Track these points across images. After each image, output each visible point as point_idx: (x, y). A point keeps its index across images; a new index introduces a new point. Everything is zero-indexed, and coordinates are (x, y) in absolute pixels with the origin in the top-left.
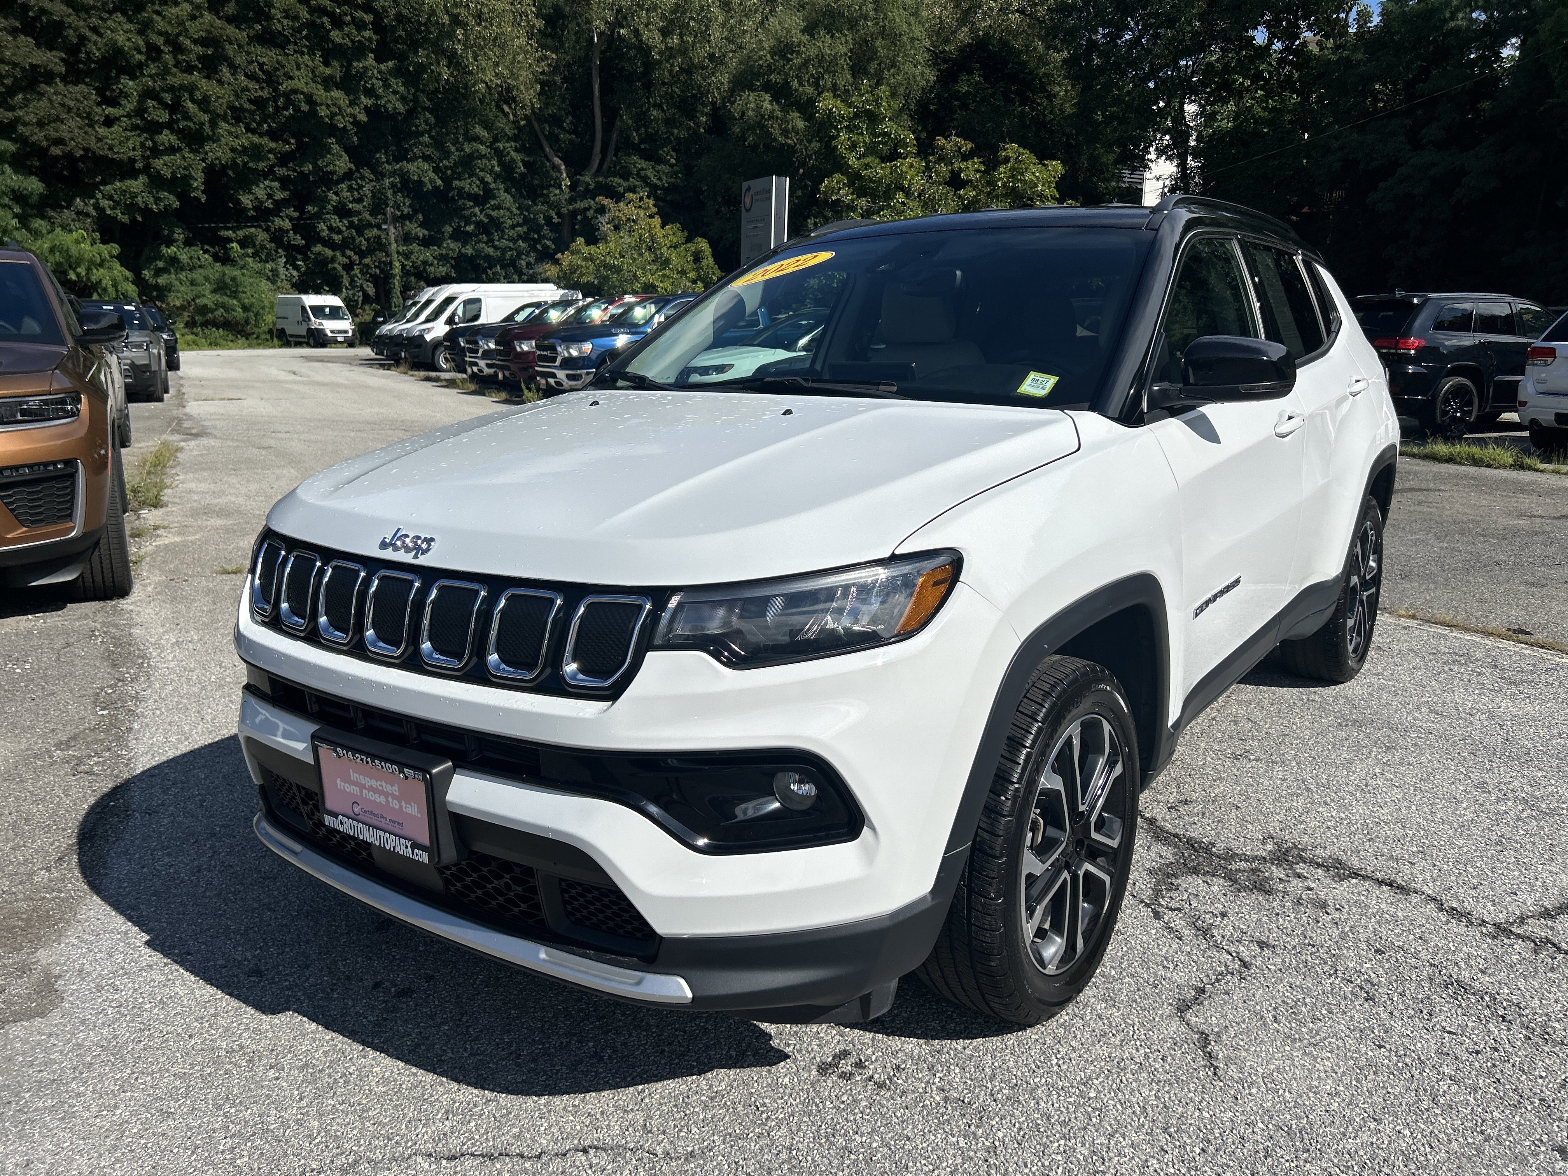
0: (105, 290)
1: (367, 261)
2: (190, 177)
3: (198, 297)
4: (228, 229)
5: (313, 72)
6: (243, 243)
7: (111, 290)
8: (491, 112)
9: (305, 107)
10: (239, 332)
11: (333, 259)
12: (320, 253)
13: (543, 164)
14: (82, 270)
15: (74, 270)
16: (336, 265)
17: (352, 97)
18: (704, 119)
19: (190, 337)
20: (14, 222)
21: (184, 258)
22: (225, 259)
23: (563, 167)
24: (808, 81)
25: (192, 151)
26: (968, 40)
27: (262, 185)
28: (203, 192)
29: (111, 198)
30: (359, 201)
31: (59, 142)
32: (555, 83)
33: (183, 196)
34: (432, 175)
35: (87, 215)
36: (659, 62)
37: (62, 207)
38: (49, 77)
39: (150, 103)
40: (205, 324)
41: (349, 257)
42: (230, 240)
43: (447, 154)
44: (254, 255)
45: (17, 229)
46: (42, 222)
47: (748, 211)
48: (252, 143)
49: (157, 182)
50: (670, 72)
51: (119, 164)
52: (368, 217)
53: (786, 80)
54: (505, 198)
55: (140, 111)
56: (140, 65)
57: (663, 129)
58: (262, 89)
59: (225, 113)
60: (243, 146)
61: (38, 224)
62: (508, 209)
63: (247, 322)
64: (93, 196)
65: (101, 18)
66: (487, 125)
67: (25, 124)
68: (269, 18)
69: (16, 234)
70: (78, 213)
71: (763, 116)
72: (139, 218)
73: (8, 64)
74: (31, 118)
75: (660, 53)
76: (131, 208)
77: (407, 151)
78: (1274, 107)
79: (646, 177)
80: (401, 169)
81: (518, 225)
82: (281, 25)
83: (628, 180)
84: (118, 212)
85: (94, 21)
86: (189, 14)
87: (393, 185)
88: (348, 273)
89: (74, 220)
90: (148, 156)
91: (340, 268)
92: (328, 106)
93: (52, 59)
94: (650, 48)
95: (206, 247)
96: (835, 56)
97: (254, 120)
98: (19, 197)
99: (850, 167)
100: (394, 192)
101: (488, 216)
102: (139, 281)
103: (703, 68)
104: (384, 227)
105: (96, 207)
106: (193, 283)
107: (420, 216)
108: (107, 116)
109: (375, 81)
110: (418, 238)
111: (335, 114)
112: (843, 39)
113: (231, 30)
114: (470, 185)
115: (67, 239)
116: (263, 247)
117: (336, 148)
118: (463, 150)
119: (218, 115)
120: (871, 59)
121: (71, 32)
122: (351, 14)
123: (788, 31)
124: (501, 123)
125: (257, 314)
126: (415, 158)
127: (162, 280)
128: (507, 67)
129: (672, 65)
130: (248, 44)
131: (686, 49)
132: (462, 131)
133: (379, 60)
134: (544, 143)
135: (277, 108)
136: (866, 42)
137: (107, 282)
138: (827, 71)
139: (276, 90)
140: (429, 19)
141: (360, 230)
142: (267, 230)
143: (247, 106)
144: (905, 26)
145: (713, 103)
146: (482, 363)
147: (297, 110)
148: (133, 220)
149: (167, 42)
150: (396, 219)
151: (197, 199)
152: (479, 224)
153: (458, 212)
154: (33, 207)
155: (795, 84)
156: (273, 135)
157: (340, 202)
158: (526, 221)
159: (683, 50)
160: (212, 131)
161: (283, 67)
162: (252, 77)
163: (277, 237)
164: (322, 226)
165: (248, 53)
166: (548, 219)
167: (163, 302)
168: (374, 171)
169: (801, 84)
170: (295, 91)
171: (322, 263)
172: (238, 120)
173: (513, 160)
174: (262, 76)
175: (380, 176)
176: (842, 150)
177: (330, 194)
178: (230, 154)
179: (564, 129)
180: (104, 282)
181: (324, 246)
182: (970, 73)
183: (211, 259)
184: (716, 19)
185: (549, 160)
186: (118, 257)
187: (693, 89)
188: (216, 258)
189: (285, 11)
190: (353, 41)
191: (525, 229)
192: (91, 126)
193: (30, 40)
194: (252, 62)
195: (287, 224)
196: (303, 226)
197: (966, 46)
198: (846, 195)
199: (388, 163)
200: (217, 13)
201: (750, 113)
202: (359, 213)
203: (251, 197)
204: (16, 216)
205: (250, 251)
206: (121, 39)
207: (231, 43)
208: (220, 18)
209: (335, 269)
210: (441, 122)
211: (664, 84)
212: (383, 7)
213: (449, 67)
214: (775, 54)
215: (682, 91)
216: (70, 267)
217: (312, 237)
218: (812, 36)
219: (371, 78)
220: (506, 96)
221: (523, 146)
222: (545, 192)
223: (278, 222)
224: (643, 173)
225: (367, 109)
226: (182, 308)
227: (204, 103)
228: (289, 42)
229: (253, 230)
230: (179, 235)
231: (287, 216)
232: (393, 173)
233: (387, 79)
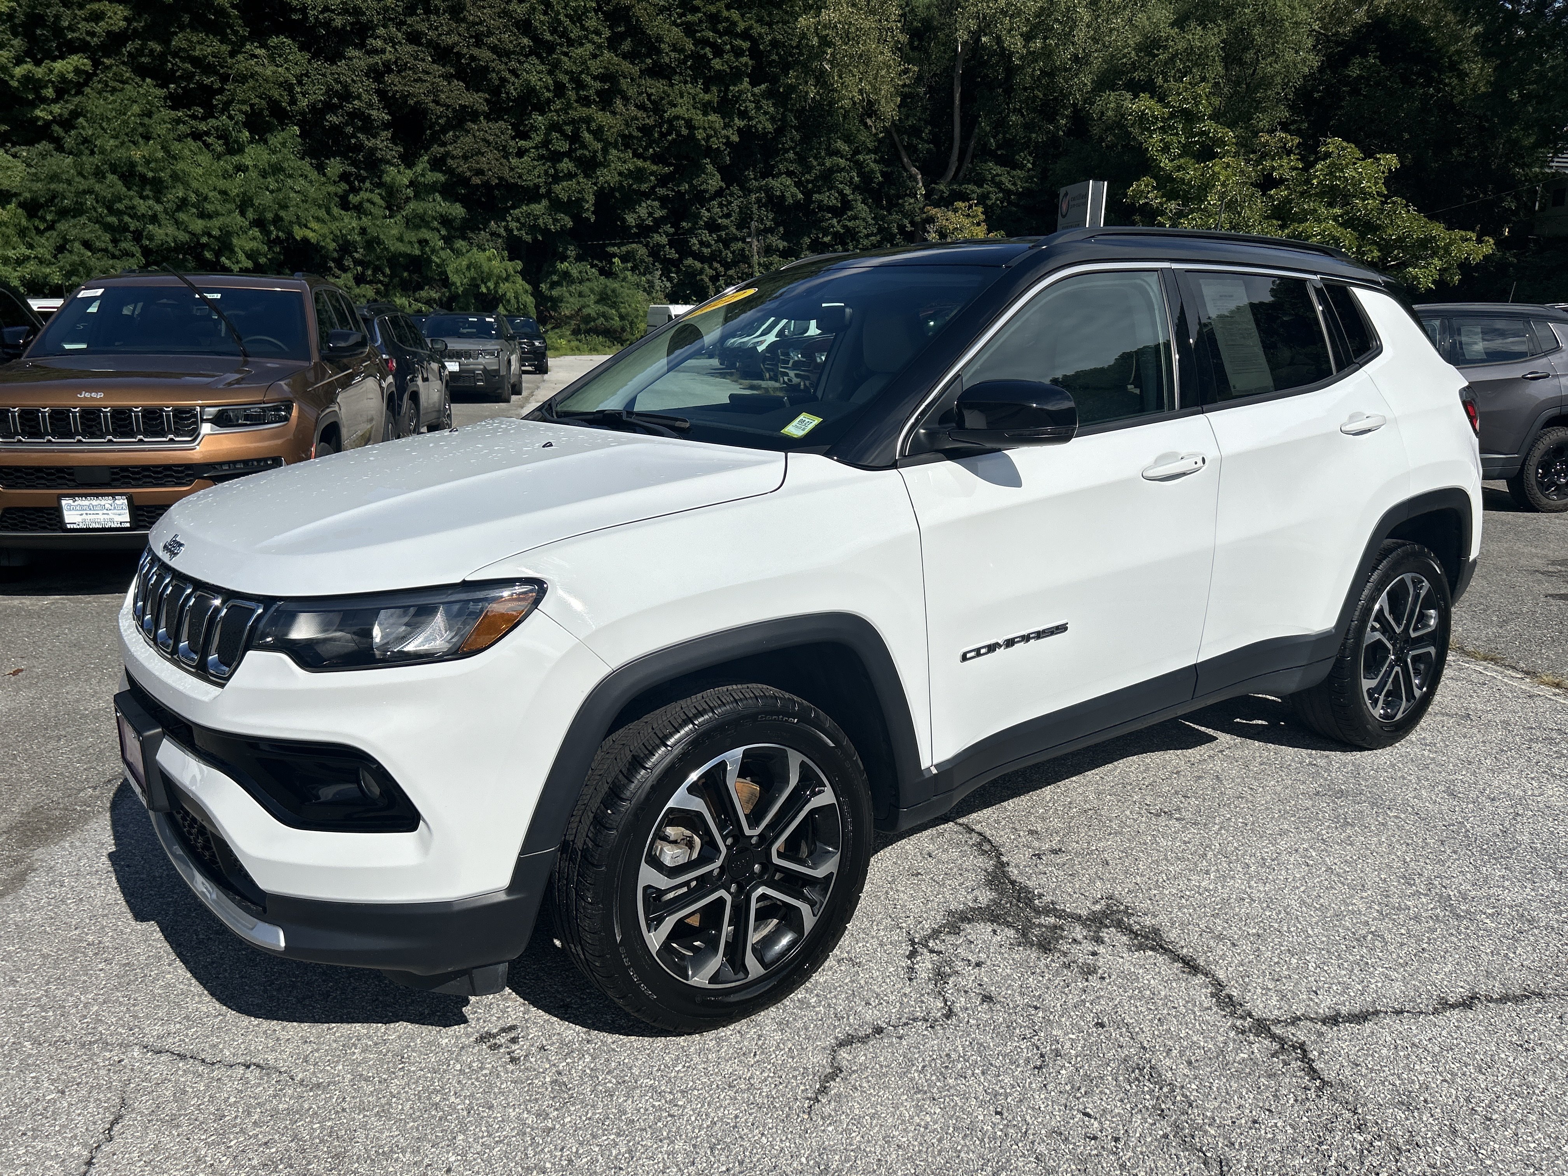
0: (509, 301)
1: (731, 272)
2: (583, 199)
3: (584, 307)
4: (614, 245)
5: (694, 99)
6: (624, 259)
7: (513, 301)
8: (854, 125)
9: (685, 132)
10: (615, 339)
11: (701, 272)
12: (690, 266)
13: (900, 174)
14: (491, 285)
15: (485, 284)
16: (704, 277)
17: (727, 120)
18: (1064, 122)
19: (575, 343)
20: (441, 243)
21: (574, 273)
22: (608, 273)
23: (919, 176)
24: (1174, 77)
25: (587, 176)
26: (1366, 20)
27: (644, 205)
28: (593, 213)
29: (518, 220)
30: (728, 216)
31: (480, 172)
32: (918, 95)
33: (577, 218)
34: (794, 190)
35: (499, 236)
36: (1021, 68)
37: (480, 230)
38: (474, 116)
39: (555, 135)
40: (588, 332)
41: (716, 269)
42: (614, 255)
43: (809, 169)
44: (633, 270)
45: (442, 249)
46: (463, 243)
47: (1064, 216)
48: (636, 167)
49: (557, 205)
50: (1032, 76)
51: (526, 189)
52: (735, 231)
53: (1150, 76)
54: (861, 208)
55: (546, 143)
56: (549, 101)
57: (1021, 134)
58: (649, 117)
59: (616, 141)
60: (629, 170)
61: (460, 244)
62: (864, 220)
63: (623, 329)
64: (504, 220)
65: (519, 62)
66: (848, 139)
67: (453, 158)
68: (659, 52)
69: (442, 254)
70: (493, 234)
71: (1123, 116)
72: (540, 238)
73: (442, 106)
74: (458, 152)
75: (1022, 58)
76: (534, 229)
77: (773, 167)
79: (1001, 183)
80: (767, 184)
81: (872, 234)
82: (669, 57)
83: (982, 187)
84: (523, 232)
85: (513, 64)
86: (591, 54)
87: (758, 200)
88: (714, 284)
89: (488, 241)
90: (550, 183)
91: (707, 280)
92: (705, 129)
93: (477, 100)
94: (1011, 54)
95: (596, 262)
96: (1206, 48)
97: (641, 146)
98: (446, 221)
99: (1163, 169)
100: (759, 207)
101: (845, 227)
102: (537, 293)
103: (1066, 70)
104: (748, 240)
105: (506, 229)
106: (581, 295)
107: (781, 229)
108: (519, 148)
109: (748, 104)
110: (778, 250)
111: (711, 137)
112: (1216, 30)
113: (626, 66)
114: (829, 198)
115: (480, 257)
116: (642, 261)
117: (710, 168)
118: (824, 164)
119: (611, 144)
120: (1246, 49)
121: (494, 75)
122: (731, 43)
123: (1157, 25)
124: (863, 137)
125: (631, 323)
126: (780, 174)
127: (555, 293)
128: (870, 83)
129: (1034, 70)
130: (640, 77)
131: (1051, 53)
132: (824, 147)
133: (754, 84)
134: (903, 154)
135: (661, 133)
136: (1243, 30)
137: (510, 295)
138: (1196, 64)
139: (661, 117)
140: (800, 42)
141: (726, 244)
142: (647, 245)
143: (636, 133)
144: (1287, 11)
145: (1075, 105)
146: (792, 374)
147: (679, 134)
148: (535, 239)
149: (571, 80)
150: (759, 232)
151: (588, 219)
152: (836, 235)
153: (816, 224)
154: (456, 230)
155: (1160, 80)
156: (657, 159)
157: (711, 218)
158: (881, 230)
159: (1047, 53)
160: (604, 158)
161: (668, 96)
162: (641, 107)
163: (655, 252)
164: (694, 241)
165: (639, 86)
166: (901, 228)
167: (555, 311)
168: (742, 188)
169: (1166, 81)
170: (677, 118)
171: (692, 274)
172: (627, 146)
173: (872, 171)
174: (650, 105)
175: (747, 192)
176: (1153, 152)
177: (703, 211)
178: (617, 178)
179: (922, 139)
180: (508, 294)
181: (694, 259)
182: (1364, 55)
183: (597, 273)
184: (1082, 19)
185: (906, 170)
186: (521, 273)
187: (1055, 92)
188: (602, 272)
189: (674, 45)
190: (731, 68)
191: (878, 238)
192: (506, 157)
193: (461, 84)
194: (642, 93)
195: (664, 240)
196: (679, 243)
197: (1361, 26)
198: (1154, 199)
199: (755, 179)
200: (615, 51)
201: (1110, 113)
202: (726, 227)
203: (635, 216)
204: (443, 238)
205: (629, 265)
206: (533, 79)
207: (625, 78)
208: (617, 56)
209: (702, 280)
210: (806, 139)
211: (1025, 89)
212: (760, 34)
213: (815, 86)
214: (1141, 51)
215: (1044, 95)
216: (482, 281)
217: (684, 250)
218: (1182, 28)
219: (744, 101)
220: (870, 109)
221: (882, 158)
222: (900, 201)
223: (656, 237)
224: (997, 179)
225: (740, 130)
226: (571, 317)
227: (598, 134)
228: (676, 73)
229: (634, 246)
230: (572, 252)
231: (665, 232)
232: (759, 189)
233: (759, 101)
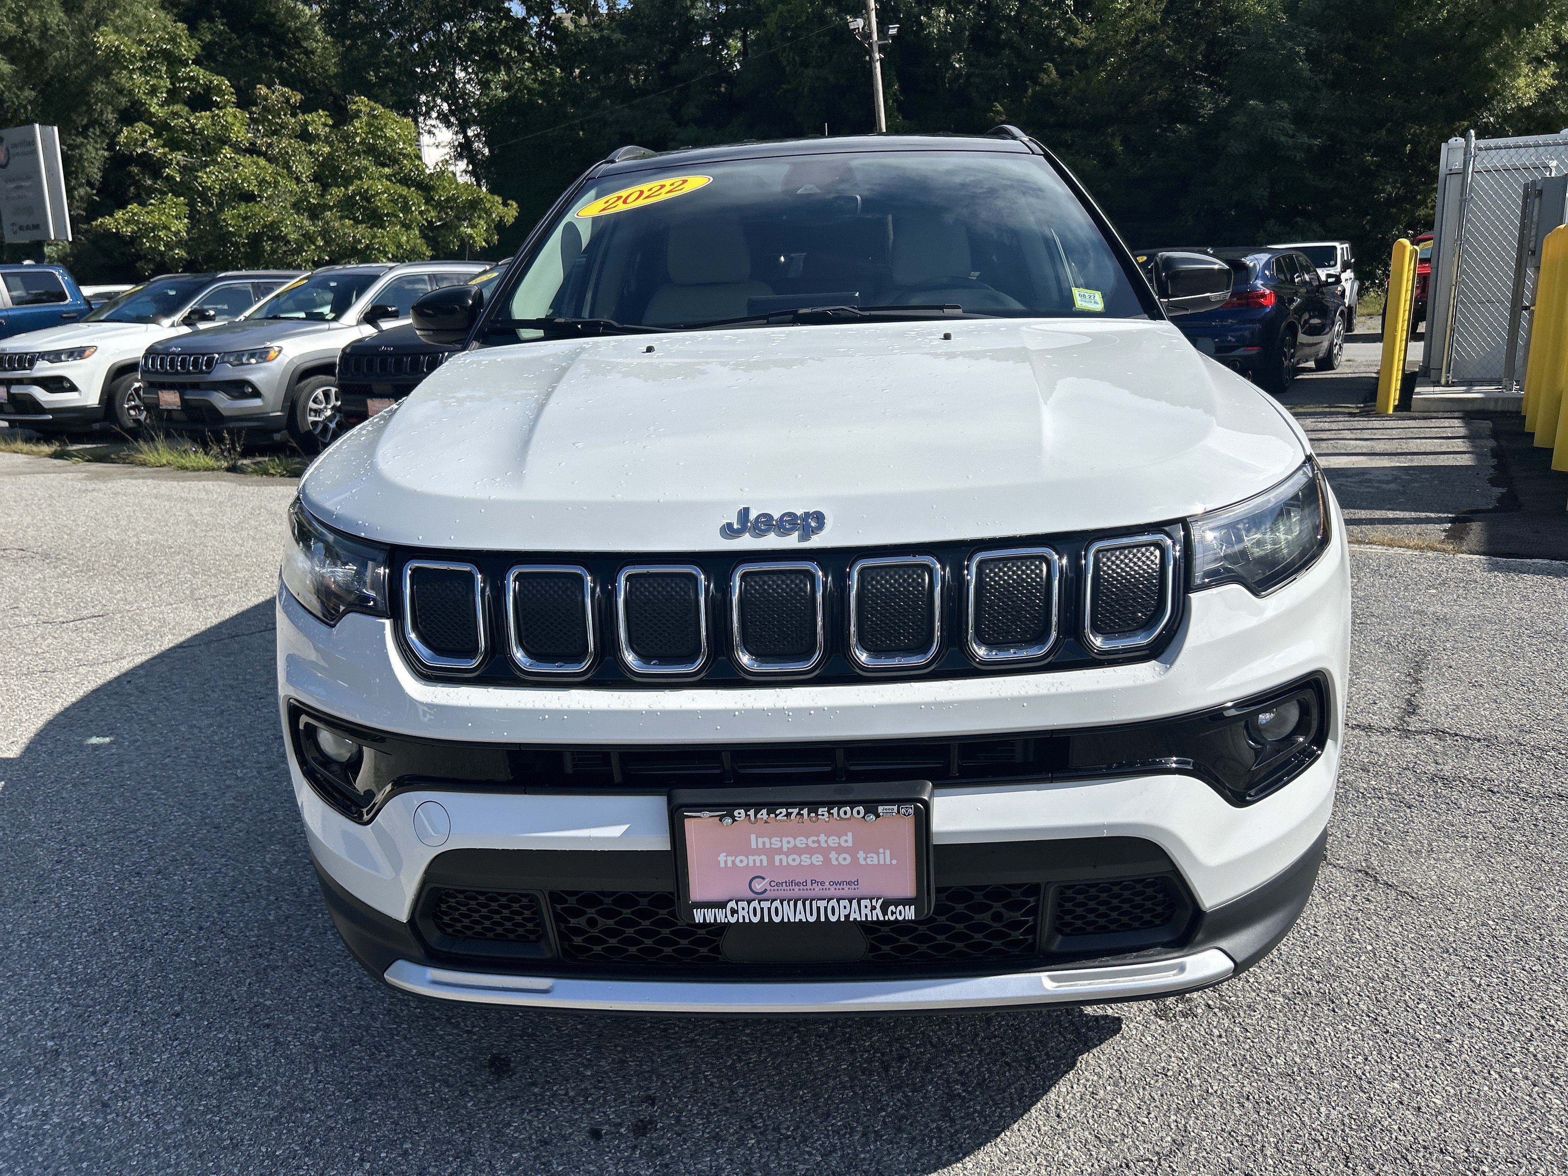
78: (543, 80)
99: (153, 115)
176: (138, 94)
198: (155, 148)
